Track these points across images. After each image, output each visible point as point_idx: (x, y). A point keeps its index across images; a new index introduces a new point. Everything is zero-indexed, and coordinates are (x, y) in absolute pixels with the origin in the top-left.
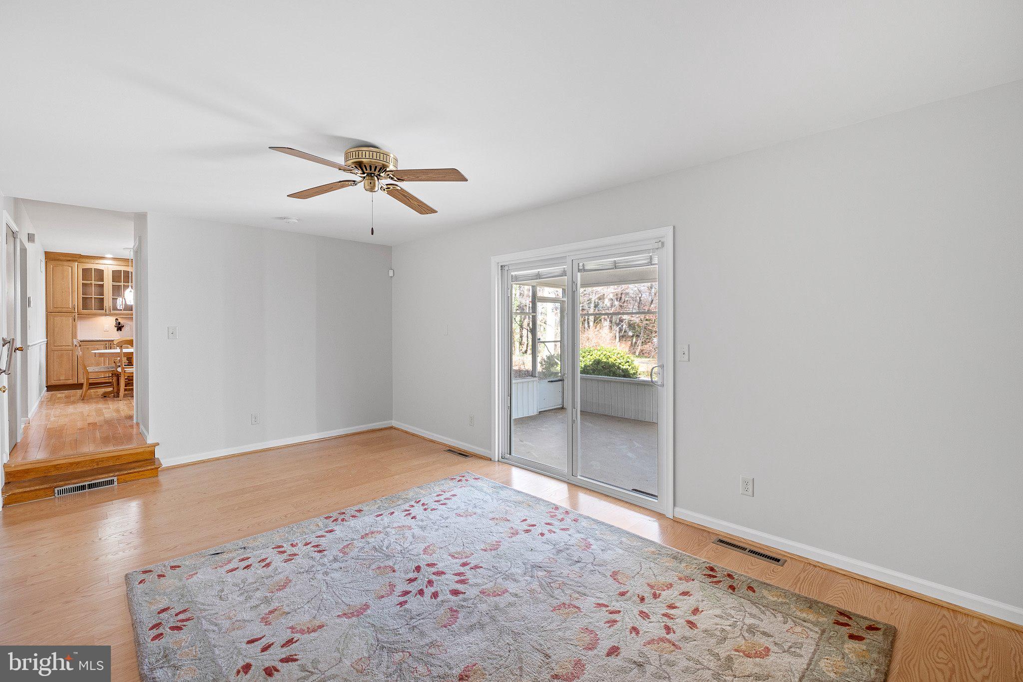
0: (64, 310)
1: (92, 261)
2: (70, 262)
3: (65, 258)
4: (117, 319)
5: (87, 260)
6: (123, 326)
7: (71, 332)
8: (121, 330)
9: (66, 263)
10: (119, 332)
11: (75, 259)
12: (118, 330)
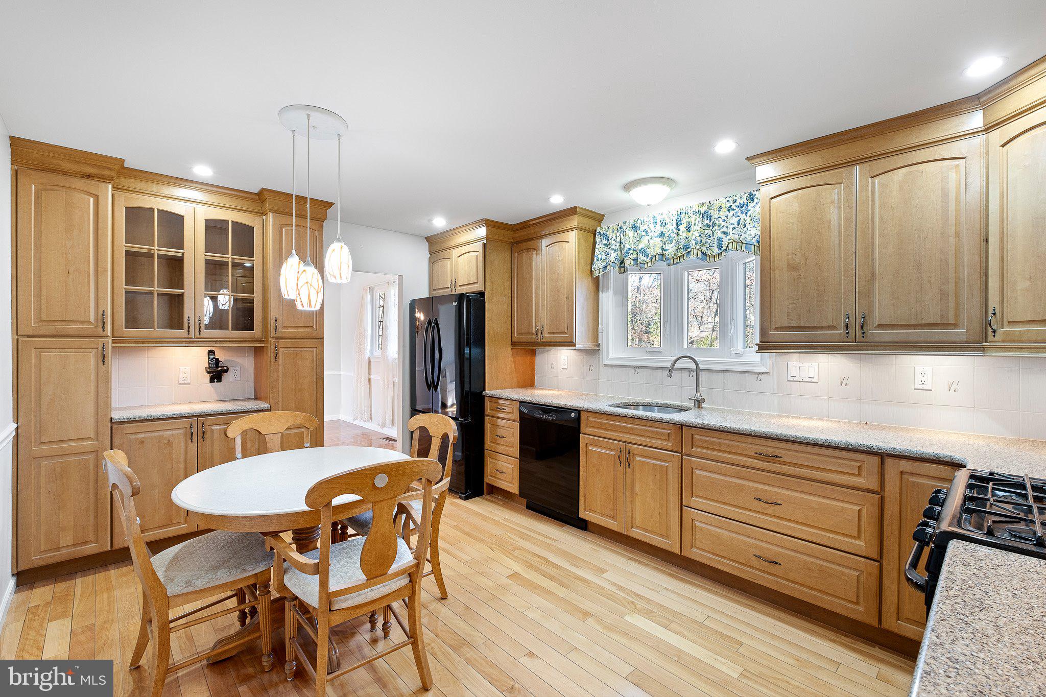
0: (73, 328)
1: (154, 188)
2: (92, 182)
3: (74, 167)
4: (211, 352)
5: (140, 185)
6: (227, 371)
7: (92, 396)
8: (219, 380)
9: (79, 183)
10: (216, 384)
11: (107, 173)
12: (212, 381)
